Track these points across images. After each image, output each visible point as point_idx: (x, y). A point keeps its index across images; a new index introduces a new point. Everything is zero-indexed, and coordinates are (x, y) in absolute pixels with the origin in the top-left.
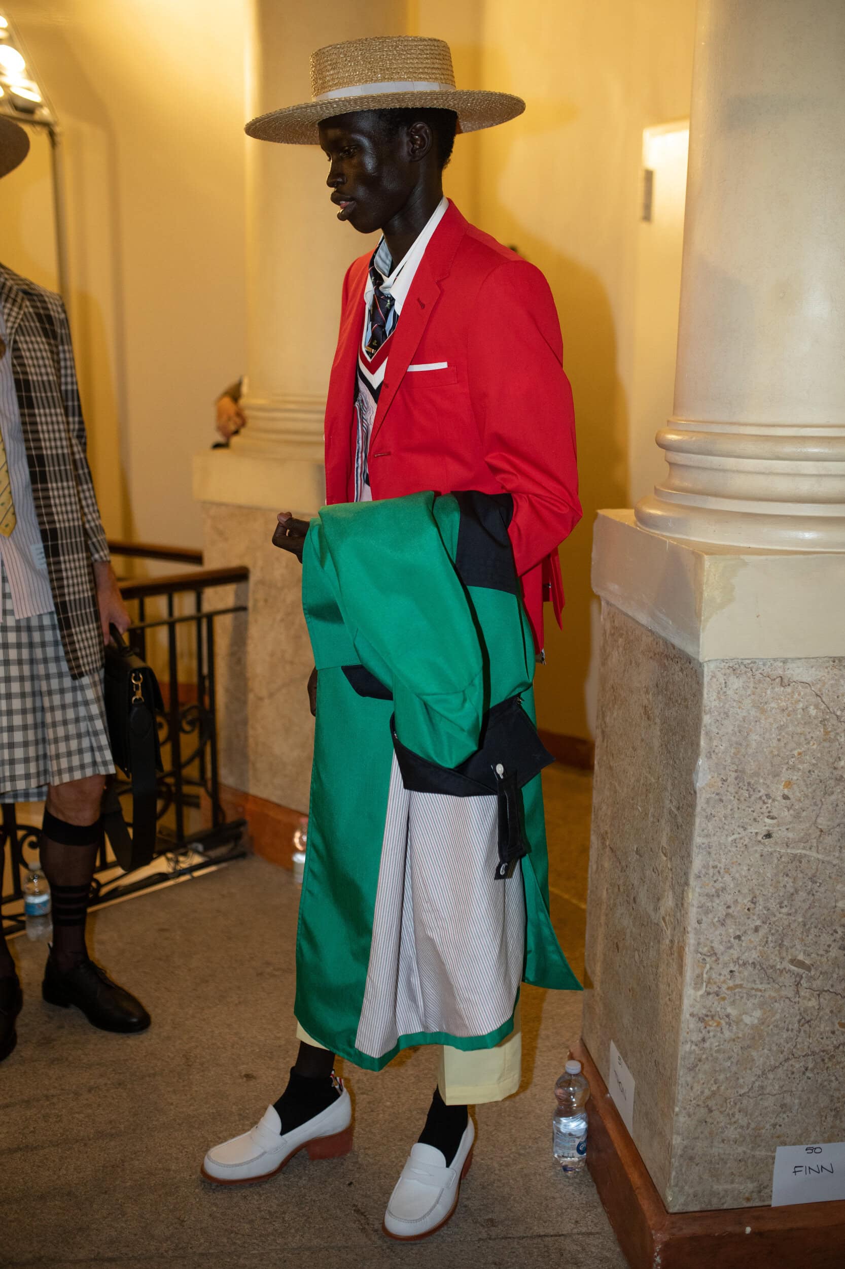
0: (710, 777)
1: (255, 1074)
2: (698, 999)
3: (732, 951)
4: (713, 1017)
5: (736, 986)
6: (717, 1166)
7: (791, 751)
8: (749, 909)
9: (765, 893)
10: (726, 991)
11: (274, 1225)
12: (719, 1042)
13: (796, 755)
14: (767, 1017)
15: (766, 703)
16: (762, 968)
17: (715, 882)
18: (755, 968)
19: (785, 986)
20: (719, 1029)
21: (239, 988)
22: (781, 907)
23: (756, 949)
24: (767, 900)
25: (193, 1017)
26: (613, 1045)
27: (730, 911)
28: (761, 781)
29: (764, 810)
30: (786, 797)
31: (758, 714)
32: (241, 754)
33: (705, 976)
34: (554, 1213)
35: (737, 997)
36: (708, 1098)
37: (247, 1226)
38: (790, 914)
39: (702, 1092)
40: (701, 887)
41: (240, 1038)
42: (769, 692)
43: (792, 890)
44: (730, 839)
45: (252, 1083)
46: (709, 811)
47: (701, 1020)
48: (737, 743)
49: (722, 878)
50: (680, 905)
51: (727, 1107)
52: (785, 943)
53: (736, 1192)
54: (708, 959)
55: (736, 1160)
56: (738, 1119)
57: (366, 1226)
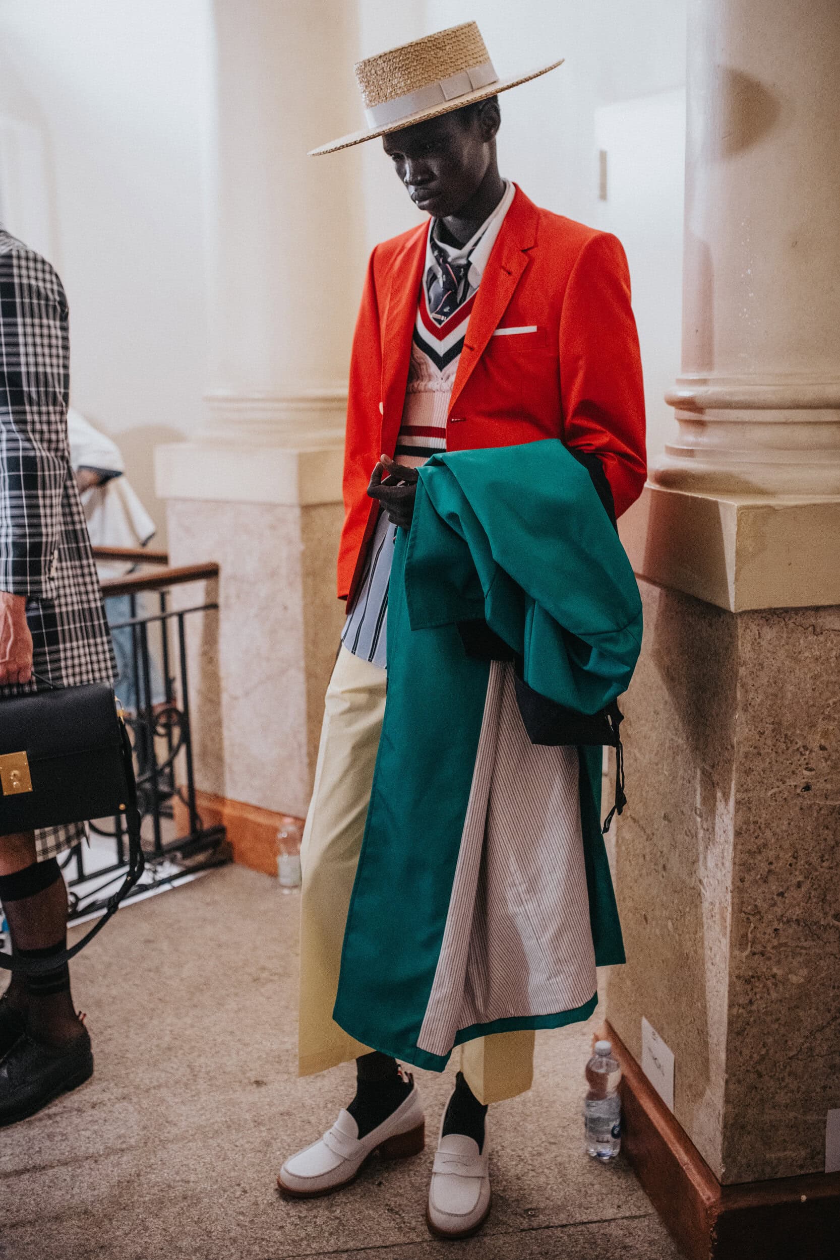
0: (747, 730)
1: (265, 1079)
2: (744, 960)
3: (775, 908)
4: (759, 978)
5: (781, 945)
6: (769, 1133)
7: (827, 700)
8: (790, 865)
9: (806, 847)
10: (771, 951)
11: (306, 1230)
12: (766, 1004)
13: (831, 704)
14: (813, 976)
15: (800, 653)
16: (806, 925)
17: (756, 838)
18: (799, 925)
19: (830, 943)
20: (765, 990)
21: (236, 995)
22: (823, 861)
23: (799, 905)
24: (808, 855)
25: (192, 1026)
26: (645, 1022)
27: (773, 867)
28: (798, 732)
29: (802, 761)
30: (822, 748)
31: (793, 665)
32: (216, 758)
33: (749, 935)
34: (595, 1200)
35: (782, 956)
36: (758, 1063)
37: (278, 1233)
38: (831, 868)
39: (751, 1057)
40: (742, 844)
41: (245, 1045)
42: (802, 642)
43: (833, 843)
44: (770, 793)
45: (263, 1089)
46: (747, 764)
47: (748, 981)
48: (772, 695)
49: (763, 834)
50: (720, 865)
51: (776, 1072)
52: (828, 898)
53: (790, 1160)
54: (752, 918)
55: (787, 1126)
56: (788, 1083)
57: (403, 1225)
